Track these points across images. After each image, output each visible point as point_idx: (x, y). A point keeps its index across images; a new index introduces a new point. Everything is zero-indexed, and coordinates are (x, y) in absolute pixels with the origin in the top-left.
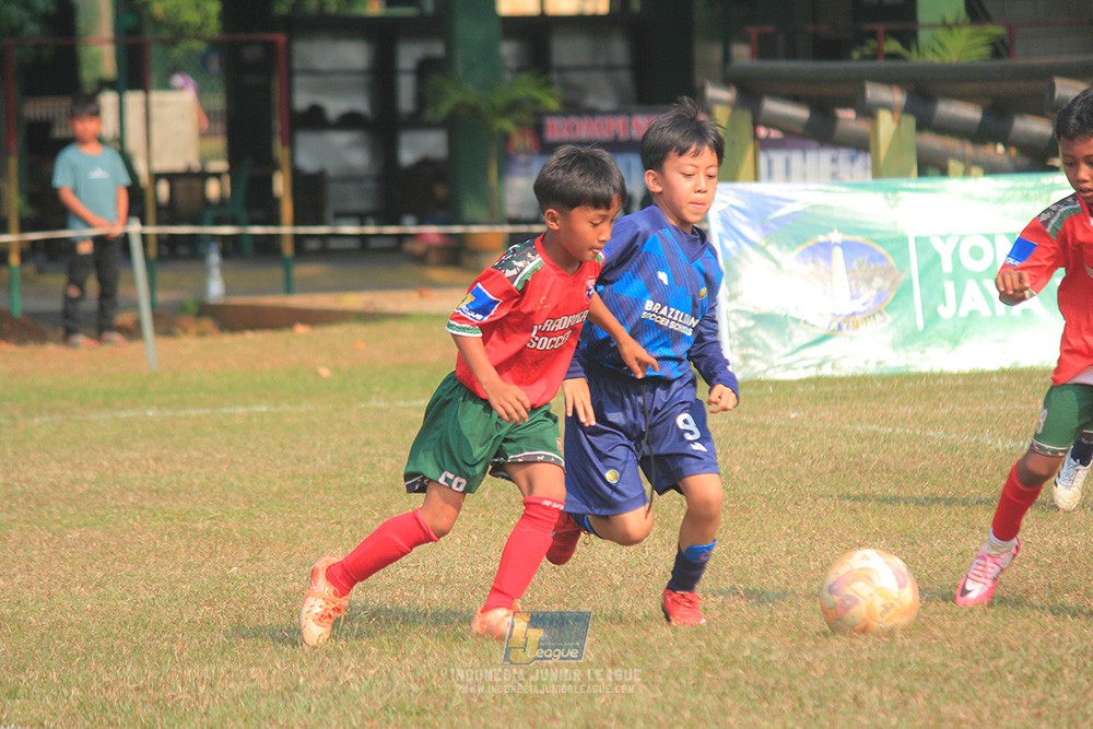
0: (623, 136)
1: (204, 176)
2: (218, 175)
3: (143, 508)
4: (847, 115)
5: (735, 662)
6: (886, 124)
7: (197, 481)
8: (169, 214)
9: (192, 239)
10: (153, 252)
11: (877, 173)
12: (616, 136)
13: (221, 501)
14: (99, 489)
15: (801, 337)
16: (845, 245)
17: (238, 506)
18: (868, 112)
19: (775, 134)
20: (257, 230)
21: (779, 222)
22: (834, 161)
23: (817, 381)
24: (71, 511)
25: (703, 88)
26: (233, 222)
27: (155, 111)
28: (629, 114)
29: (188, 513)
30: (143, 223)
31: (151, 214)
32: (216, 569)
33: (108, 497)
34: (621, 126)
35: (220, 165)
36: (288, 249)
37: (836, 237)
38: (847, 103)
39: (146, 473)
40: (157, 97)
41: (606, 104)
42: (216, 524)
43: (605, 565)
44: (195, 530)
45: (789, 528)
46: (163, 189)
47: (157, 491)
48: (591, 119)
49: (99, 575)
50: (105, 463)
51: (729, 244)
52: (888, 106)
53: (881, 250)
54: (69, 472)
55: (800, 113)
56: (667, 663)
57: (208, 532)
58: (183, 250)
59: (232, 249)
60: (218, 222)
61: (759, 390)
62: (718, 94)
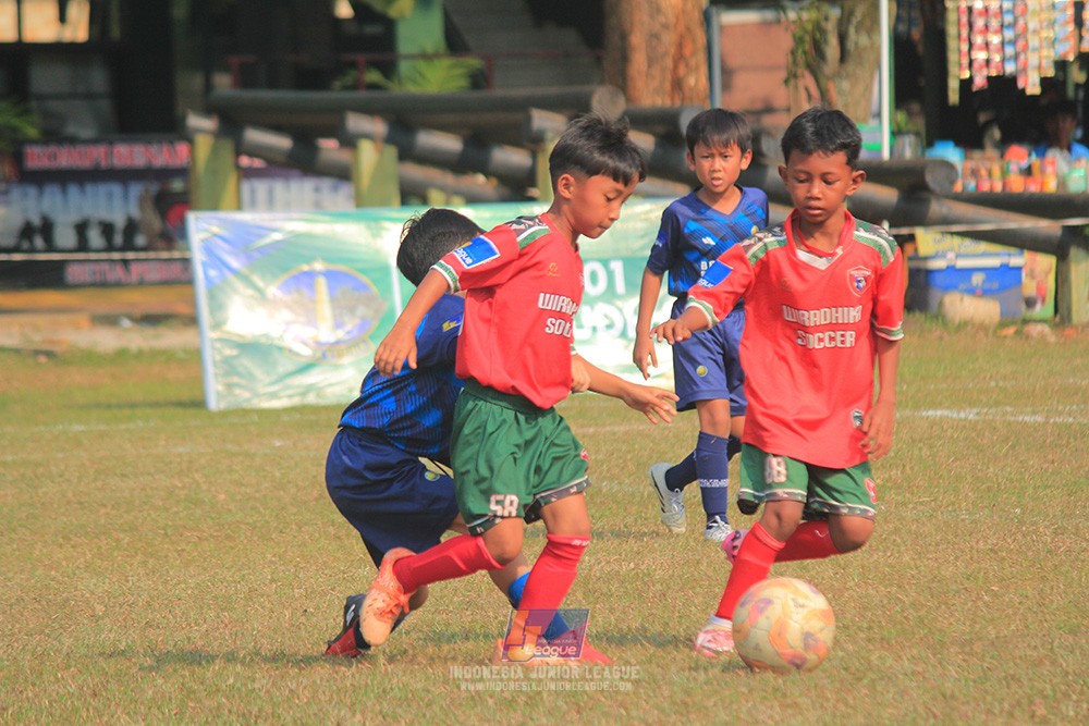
0: (104, 164)
4: (329, 145)
5: (218, 690)
6: (368, 153)
11: (360, 202)
12: (98, 164)
15: (286, 365)
16: (328, 275)
18: (349, 142)
19: (258, 163)
21: (261, 250)
22: (317, 190)
23: (302, 409)
25: (184, 117)
28: (111, 143)
34: (102, 155)
37: (319, 266)
38: (330, 132)
41: (87, 132)
43: (88, 595)
45: (274, 556)
48: (71, 147)
51: (213, 273)
52: (369, 136)
53: (365, 279)
55: (283, 142)
56: (150, 693)
61: (244, 420)
62: (200, 123)
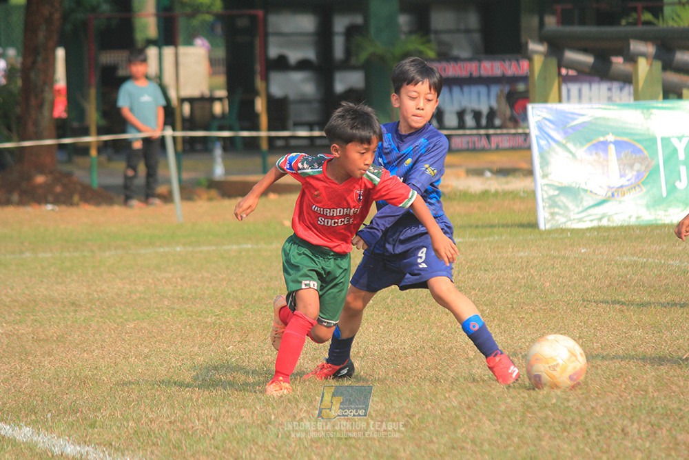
0: (475, 74)
1: (212, 100)
2: (220, 99)
3: (174, 309)
4: (618, 61)
5: (546, 407)
6: (643, 65)
7: (207, 292)
8: (190, 124)
9: (204, 140)
10: (180, 147)
11: (637, 97)
12: (471, 74)
13: (222, 304)
14: (146, 297)
15: (588, 201)
16: (616, 143)
17: (233, 307)
18: (632, 59)
19: (572, 73)
20: (245, 134)
21: (574, 128)
22: (610, 89)
23: (598, 229)
24: (129, 310)
25: (527, 44)
26: (230, 129)
27: (181, 59)
28: (480, 61)
29: (202, 312)
30: (174, 129)
31: (179, 124)
32: (219, 347)
33: (152, 301)
34: (474, 68)
35: (222, 93)
36: (264, 145)
37: (610, 138)
38: (618, 53)
39: (176, 286)
40: (183, 50)
41: (465, 54)
42: (219, 319)
43: (464, 345)
44: (206, 323)
45: (581, 322)
46: (187, 108)
47: (182, 298)
48: (455, 63)
49: (146, 350)
50: (150, 281)
51: (543, 142)
52: (644, 55)
53: (640, 146)
54: (128, 286)
55: (588, 59)
56: (503, 407)
57: (214, 324)
58: (199, 146)
59: (229, 146)
60: (221, 129)
61: (561, 235)
62: (536, 47)
